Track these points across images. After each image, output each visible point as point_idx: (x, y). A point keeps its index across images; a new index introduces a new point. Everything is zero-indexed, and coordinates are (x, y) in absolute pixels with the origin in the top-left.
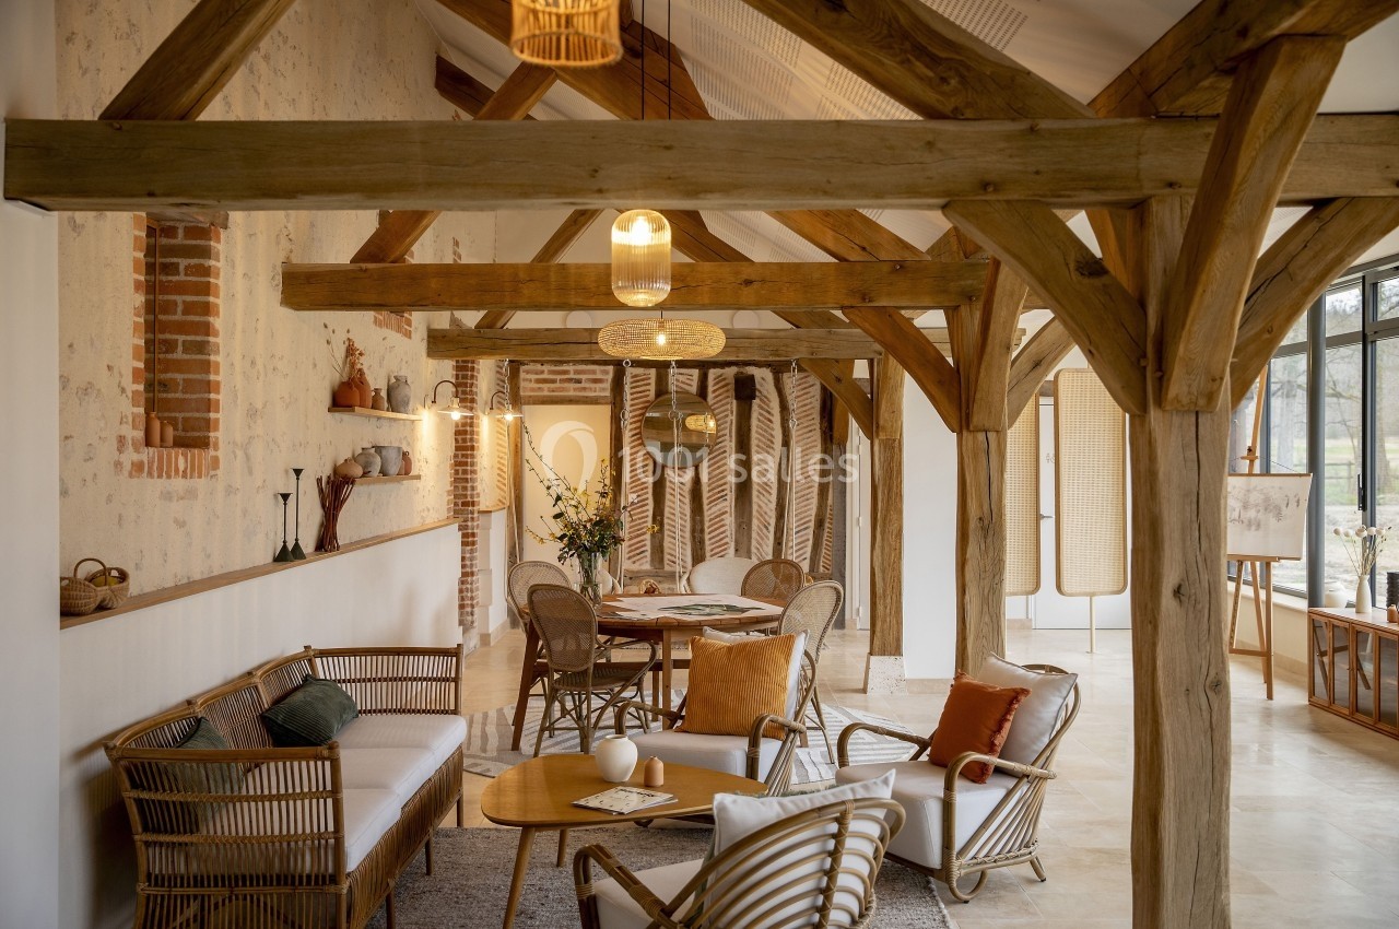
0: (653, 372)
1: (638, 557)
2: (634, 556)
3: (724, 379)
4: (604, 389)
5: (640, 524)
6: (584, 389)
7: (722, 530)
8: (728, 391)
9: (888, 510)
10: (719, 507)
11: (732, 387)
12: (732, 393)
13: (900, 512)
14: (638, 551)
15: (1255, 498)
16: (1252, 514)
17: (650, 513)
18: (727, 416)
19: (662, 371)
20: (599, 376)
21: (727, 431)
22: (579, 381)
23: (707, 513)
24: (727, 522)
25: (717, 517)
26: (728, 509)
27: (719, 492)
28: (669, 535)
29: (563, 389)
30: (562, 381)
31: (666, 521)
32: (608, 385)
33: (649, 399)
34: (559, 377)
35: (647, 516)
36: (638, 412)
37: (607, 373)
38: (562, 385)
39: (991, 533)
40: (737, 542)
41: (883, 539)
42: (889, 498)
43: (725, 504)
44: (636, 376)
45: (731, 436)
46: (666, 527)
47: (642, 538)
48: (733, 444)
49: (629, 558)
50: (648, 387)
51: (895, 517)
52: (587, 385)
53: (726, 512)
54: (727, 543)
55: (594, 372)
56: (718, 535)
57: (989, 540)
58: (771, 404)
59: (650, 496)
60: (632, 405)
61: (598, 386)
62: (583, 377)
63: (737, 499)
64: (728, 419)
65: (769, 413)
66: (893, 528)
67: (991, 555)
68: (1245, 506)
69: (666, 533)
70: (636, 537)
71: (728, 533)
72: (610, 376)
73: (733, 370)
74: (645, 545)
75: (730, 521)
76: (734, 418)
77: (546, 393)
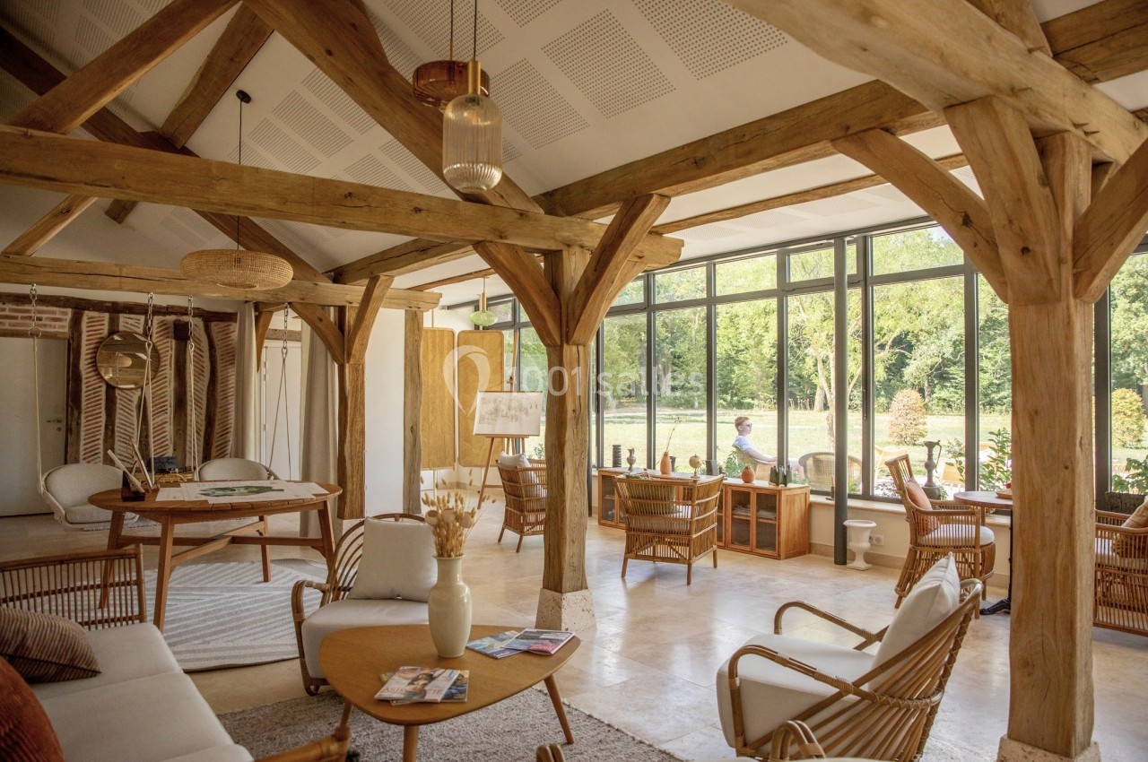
0: (106, 316)
1: (92, 458)
2: (89, 457)
3: (166, 324)
4: (63, 327)
5: (93, 432)
6: (45, 326)
7: (164, 435)
8: (168, 333)
9: (354, 415)
10: (160, 418)
11: (172, 329)
12: (172, 334)
13: (363, 416)
14: (92, 453)
15: (514, 404)
16: (513, 412)
17: (103, 424)
18: (168, 351)
19: (115, 315)
20: (57, 316)
21: (168, 363)
22: (40, 319)
23: (151, 423)
24: (167, 429)
25: (158, 426)
26: (168, 420)
27: (161, 407)
28: (119, 440)
29: (24, 325)
30: (23, 318)
31: (116, 429)
32: (66, 324)
33: (103, 336)
34: (20, 315)
35: (100, 426)
36: (92, 346)
37: (66, 314)
38: (23, 321)
39: (580, 420)
40: (175, 444)
41: (351, 436)
42: (356, 406)
43: (166, 416)
44: (92, 318)
45: (170, 366)
46: (117, 434)
47: (96, 443)
48: (172, 372)
49: (84, 459)
50: (102, 327)
51: (359, 419)
52: (48, 323)
53: (166, 422)
54: (167, 445)
55: (54, 313)
56: (160, 439)
57: (579, 427)
58: (202, 345)
59: (103, 410)
60: (88, 340)
61: (57, 324)
62: (44, 316)
63: (175, 412)
64: (169, 354)
65: (200, 350)
66: (358, 427)
67: (580, 437)
68: (509, 409)
69: (117, 438)
70: (90, 442)
71: (168, 438)
72: (69, 317)
73: (172, 318)
74: (99, 448)
75: (169, 429)
76: (173, 353)
77: (7, 327)
